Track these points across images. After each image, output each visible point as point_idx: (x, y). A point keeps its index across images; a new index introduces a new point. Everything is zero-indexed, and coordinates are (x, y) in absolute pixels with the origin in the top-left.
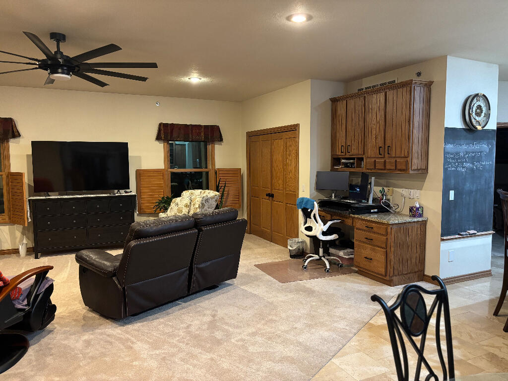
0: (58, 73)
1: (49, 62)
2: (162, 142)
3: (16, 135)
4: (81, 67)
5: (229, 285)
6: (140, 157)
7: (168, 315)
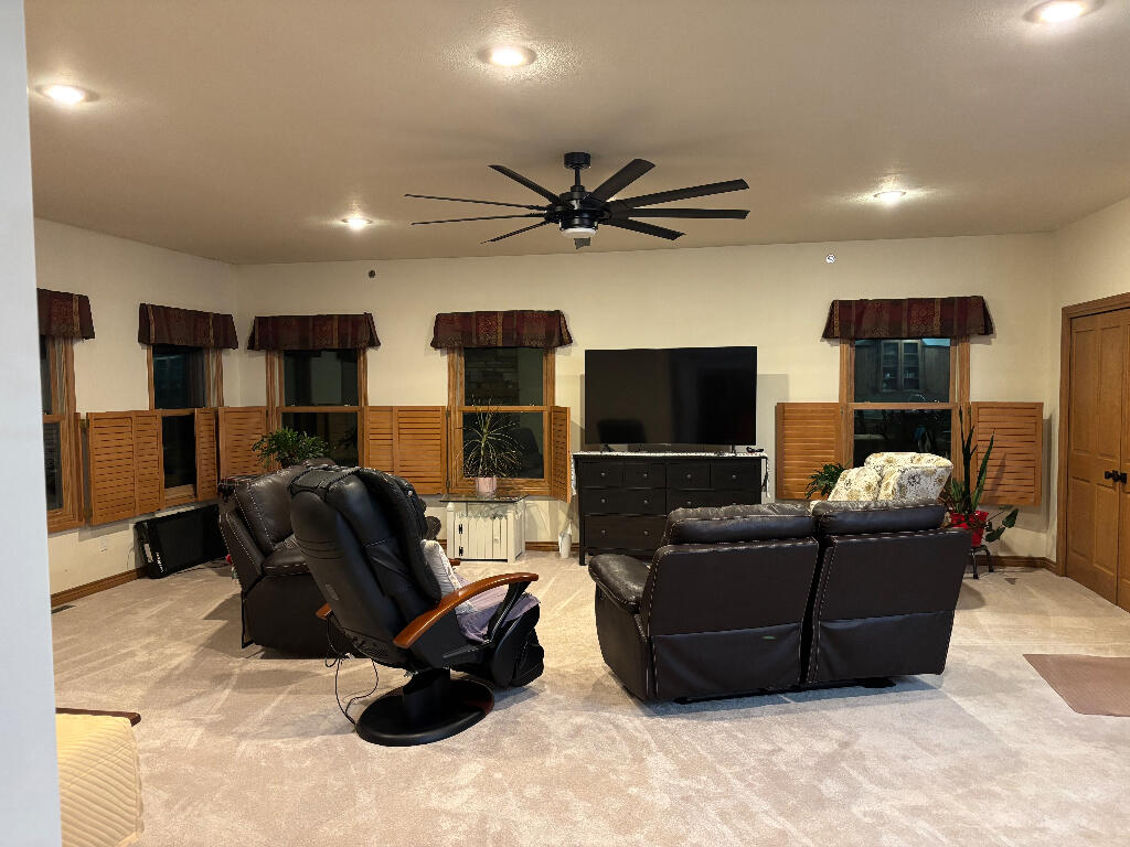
0: (573, 226)
1: (559, 209)
2: (837, 342)
3: (565, 340)
4: (612, 210)
5: (925, 687)
6: (785, 378)
7: (747, 717)
